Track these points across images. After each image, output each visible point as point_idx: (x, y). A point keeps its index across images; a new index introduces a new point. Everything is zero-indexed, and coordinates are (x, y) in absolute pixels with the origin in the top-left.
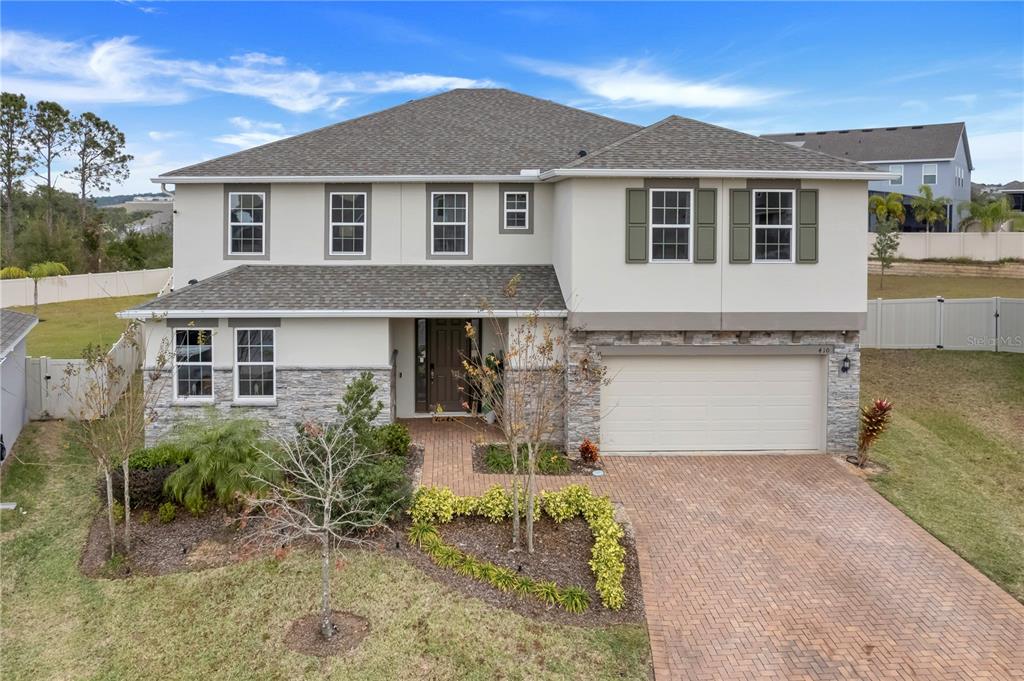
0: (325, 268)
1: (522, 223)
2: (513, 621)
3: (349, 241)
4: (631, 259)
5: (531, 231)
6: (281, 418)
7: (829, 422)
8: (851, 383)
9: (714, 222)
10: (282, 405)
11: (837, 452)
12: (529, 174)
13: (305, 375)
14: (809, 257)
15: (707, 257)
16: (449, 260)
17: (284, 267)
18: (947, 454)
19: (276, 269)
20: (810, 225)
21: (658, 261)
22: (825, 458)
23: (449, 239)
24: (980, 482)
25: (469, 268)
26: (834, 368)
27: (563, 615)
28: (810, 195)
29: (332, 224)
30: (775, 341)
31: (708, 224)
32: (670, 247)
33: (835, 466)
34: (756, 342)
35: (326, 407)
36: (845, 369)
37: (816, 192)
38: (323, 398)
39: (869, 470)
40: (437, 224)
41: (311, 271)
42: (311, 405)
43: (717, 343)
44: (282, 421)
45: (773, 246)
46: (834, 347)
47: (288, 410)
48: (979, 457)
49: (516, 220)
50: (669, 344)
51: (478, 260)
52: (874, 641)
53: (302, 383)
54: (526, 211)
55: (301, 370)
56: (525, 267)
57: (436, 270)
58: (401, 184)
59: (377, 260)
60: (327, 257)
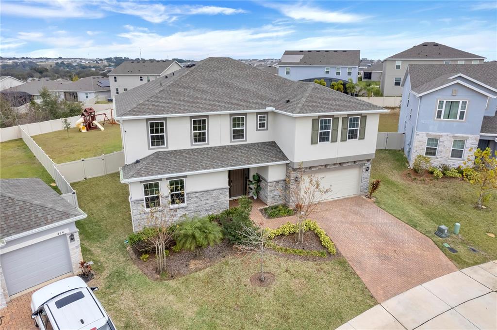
0: (192, 150)
1: (264, 126)
2: (311, 263)
3: (200, 138)
4: (312, 143)
5: (267, 129)
6: (189, 210)
7: (361, 186)
8: (368, 174)
9: (338, 129)
10: (190, 206)
11: (362, 195)
12: (269, 109)
13: (197, 194)
14: (362, 138)
15: (334, 140)
16: (238, 142)
17: (175, 151)
18: (388, 190)
19: (172, 152)
20: (363, 128)
21: (321, 143)
22: (359, 197)
23: (238, 134)
24: (399, 199)
25: (246, 145)
26: (364, 170)
27: (322, 259)
28: (364, 117)
29: (193, 132)
30: (349, 164)
31: (335, 129)
32: (324, 137)
33: (363, 199)
34: (345, 165)
35: (206, 204)
36: (367, 170)
37: (366, 116)
38: (205, 201)
39: (372, 199)
40: (234, 129)
41: (188, 151)
42: (200, 204)
43: (334, 167)
44: (190, 212)
45: (352, 135)
46: (365, 164)
47: (192, 207)
48: (396, 190)
49: (262, 125)
50: (320, 169)
51: (249, 141)
52: (395, 249)
53: (196, 197)
54: (266, 122)
55: (196, 192)
56: (265, 143)
57: (235, 147)
58: (220, 115)
59: (212, 145)
60: (192, 145)
